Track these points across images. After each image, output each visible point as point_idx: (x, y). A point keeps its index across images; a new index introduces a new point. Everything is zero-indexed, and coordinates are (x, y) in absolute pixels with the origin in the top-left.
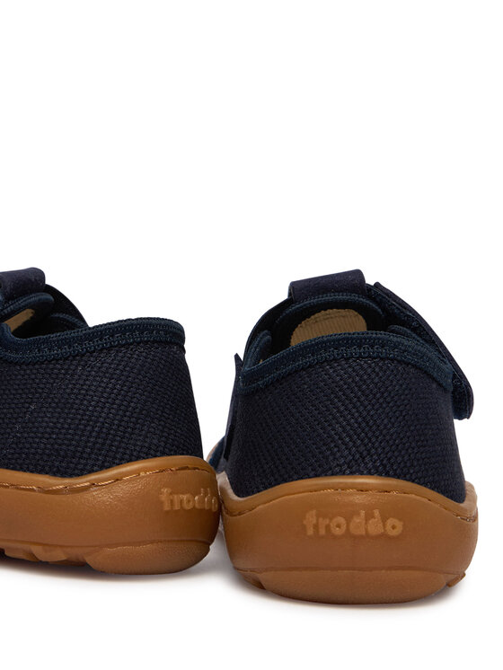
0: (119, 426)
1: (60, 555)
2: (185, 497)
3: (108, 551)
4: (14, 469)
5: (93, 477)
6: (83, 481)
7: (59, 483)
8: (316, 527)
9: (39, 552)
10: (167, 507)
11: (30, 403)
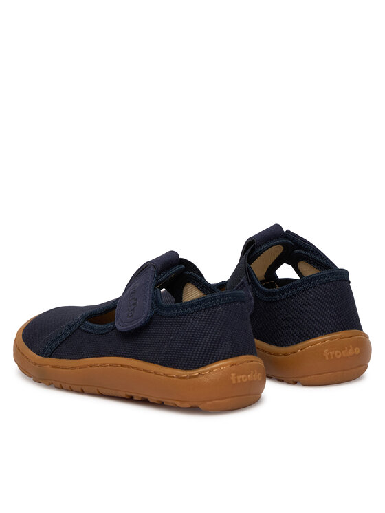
0: (211, 345)
1: (188, 405)
2: (243, 376)
3: (208, 403)
4: (165, 366)
5: (200, 370)
6: (195, 373)
7: (185, 373)
8: (329, 356)
9: (178, 404)
10: (234, 382)
11: (170, 336)
